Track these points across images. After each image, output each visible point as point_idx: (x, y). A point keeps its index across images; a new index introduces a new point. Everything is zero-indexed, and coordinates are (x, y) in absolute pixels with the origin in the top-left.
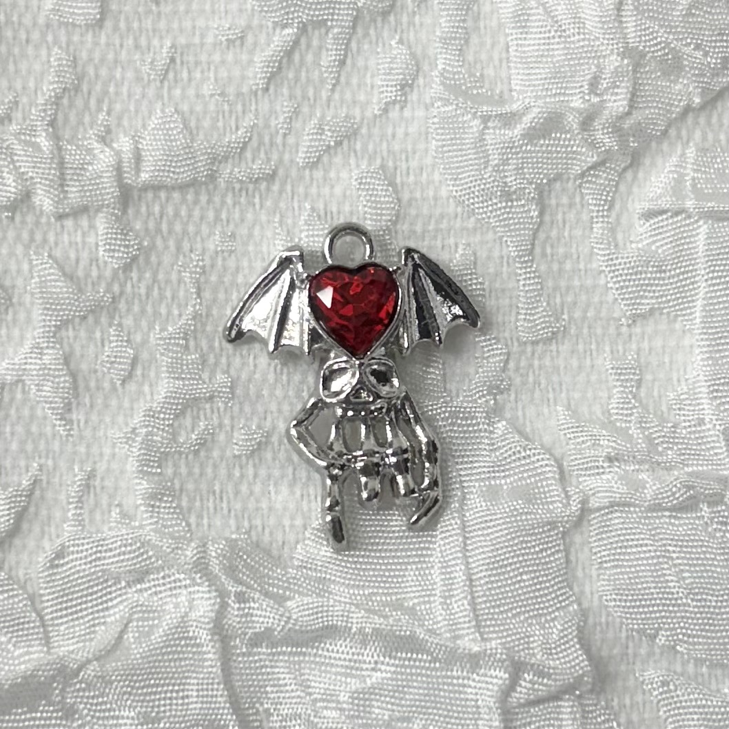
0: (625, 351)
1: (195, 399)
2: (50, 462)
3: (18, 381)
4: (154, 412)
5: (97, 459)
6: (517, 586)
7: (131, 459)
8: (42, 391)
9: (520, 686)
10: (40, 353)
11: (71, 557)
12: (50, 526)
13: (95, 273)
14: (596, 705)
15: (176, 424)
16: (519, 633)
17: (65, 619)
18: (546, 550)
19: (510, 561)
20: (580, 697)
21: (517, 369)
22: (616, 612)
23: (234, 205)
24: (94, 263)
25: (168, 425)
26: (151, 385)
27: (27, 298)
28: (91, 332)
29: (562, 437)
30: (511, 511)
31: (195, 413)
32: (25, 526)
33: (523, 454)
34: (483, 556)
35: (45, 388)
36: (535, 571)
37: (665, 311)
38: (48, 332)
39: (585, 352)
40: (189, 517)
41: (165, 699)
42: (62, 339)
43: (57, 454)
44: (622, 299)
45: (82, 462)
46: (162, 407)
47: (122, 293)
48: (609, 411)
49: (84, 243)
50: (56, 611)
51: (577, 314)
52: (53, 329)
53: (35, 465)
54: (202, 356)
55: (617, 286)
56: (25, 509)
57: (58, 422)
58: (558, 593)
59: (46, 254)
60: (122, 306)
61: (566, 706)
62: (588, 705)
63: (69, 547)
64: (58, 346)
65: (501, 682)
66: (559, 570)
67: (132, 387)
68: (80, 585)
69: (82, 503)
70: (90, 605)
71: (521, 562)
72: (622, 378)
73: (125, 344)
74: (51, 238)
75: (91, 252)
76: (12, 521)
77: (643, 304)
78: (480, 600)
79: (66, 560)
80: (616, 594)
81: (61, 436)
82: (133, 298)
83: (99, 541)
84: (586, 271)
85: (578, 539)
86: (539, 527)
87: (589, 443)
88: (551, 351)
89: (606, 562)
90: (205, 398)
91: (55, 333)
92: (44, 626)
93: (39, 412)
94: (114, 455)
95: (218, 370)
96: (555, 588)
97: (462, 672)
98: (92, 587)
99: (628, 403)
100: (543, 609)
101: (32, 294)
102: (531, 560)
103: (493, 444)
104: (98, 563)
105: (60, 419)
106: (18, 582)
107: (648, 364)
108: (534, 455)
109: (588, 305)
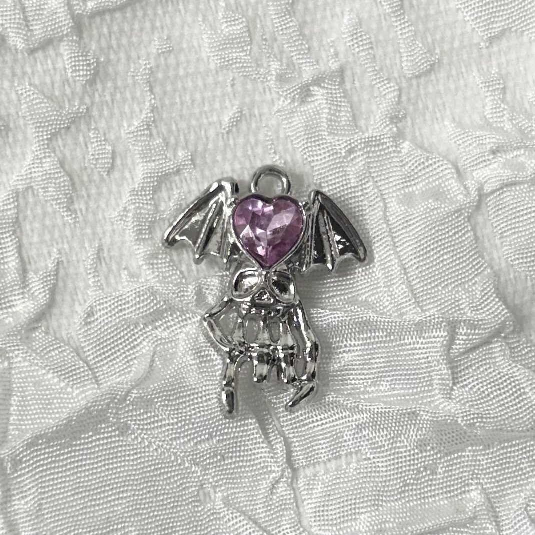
0: (488, 67)
1: (166, 174)
2: (66, 246)
3: (27, 189)
4: (137, 191)
5: (101, 236)
6: (441, 265)
7: (127, 231)
8: (48, 191)
9: (459, 339)
10: (40, 163)
11: (99, 314)
12: (76, 294)
13: (68, 91)
14: (519, 342)
15: (156, 197)
16: (450, 300)
17: (105, 362)
18: (458, 232)
19: (432, 247)
20: (505, 338)
21: (409, 99)
22: (521, 268)
23: (164, 13)
24: (66, 83)
25: (150, 200)
26: (130, 172)
27: (21, 122)
28: (75, 139)
29: (454, 145)
30: (424, 210)
31: (168, 185)
32: (58, 298)
33: (427, 164)
34: (411, 248)
35: (50, 189)
36: (453, 251)
37: (513, 29)
38: (43, 145)
39: (458, 75)
40: (181, 267)
41: (193, 405)
42: (54, 148)
43: (70, 238)
44: (478, 27)
45: (90, 241)
46: (142, 187)
47: (92, 103)
48: (485, 117)
49: (54, 69)
50: (97, 357)
51: (446, 47)
52: (46, 142)
53: (55, 250)
54: (164, 140)
55: (473, 18)
56: (55, 285)
57: (66, 213)
58: (474, 263)
59: (27, 83)
60: (95, 112)
61: (497, 346)
62: (514, 343)
63: (95, 306)
64: (53, 155)
65: (442, 339)
66: (471, 246)
67: (116, 174)
68: (110, 333)
69: (97, 272)
70: (121, 347)
71: (440, 246)
72: (491, 89)
73: (103, 143)
74: (28, 69)
75: (61, 75)
76: (47, 296)
77: (495, 28)
78: (415, 282)
79: (96, 317)
80: (519, 254)
81: (70, 225)
82: (102, 105)
83: (117, 297)
84: (446, 11)
85: (480, 219)
86: (448, 217)
87: (474, 145)
88: (432, 81)
89: (505, 231)
90: (174, 173)
91: (48, 144)
92: (90, 369)
93: (49, 209)
94: (113, 231)
95: (180, 148)
96: (471, 260)
97: (412, 338)
98: (119, 333)
99: (499, 107)
100: (464, 278)
101: (24, 117)
102: (447, 243)
103: (402, 161)
104: (120, 314)
105: (66, 211)
106: (63, 341)
107: (508, 74)
108: (435, 163)
109: (453, 38)
